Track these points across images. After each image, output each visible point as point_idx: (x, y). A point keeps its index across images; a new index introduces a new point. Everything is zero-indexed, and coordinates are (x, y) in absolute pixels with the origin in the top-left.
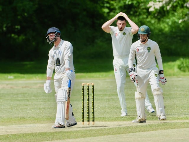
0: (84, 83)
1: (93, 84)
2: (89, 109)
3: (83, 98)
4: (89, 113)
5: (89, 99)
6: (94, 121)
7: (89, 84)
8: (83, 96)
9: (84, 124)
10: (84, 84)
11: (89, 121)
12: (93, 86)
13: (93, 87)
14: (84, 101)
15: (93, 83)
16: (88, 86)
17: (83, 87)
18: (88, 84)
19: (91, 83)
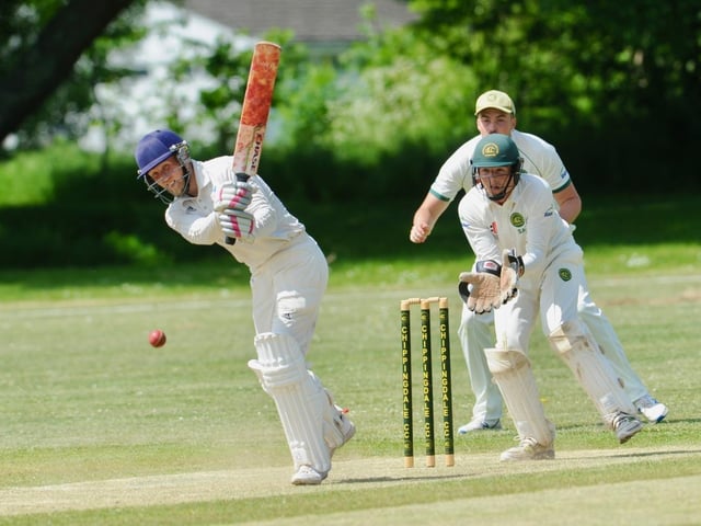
0: (411, 300)
1: (446, 303)
2: (430, 404)
3: (405, 360)
4: (430, 420)
5: (429, 364)
6: (451, 451)
7: (428, 304)
8: (405, 352)
9: (411, 465)
10: (410, 303)
11: (432, 452)
12: (445, 311)
13: (442, 316)
14: (409, 371)
15: (443, 300)
16: (427, 312)
17: (407, 313)
18: (424, 301)
19: (436, 298)
